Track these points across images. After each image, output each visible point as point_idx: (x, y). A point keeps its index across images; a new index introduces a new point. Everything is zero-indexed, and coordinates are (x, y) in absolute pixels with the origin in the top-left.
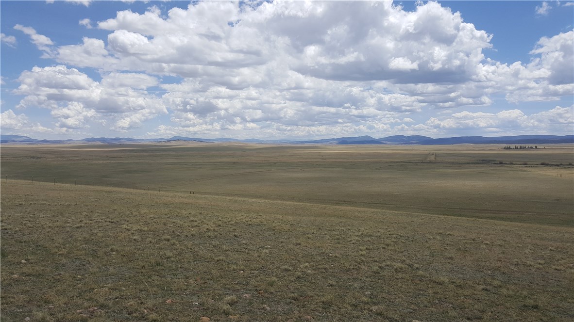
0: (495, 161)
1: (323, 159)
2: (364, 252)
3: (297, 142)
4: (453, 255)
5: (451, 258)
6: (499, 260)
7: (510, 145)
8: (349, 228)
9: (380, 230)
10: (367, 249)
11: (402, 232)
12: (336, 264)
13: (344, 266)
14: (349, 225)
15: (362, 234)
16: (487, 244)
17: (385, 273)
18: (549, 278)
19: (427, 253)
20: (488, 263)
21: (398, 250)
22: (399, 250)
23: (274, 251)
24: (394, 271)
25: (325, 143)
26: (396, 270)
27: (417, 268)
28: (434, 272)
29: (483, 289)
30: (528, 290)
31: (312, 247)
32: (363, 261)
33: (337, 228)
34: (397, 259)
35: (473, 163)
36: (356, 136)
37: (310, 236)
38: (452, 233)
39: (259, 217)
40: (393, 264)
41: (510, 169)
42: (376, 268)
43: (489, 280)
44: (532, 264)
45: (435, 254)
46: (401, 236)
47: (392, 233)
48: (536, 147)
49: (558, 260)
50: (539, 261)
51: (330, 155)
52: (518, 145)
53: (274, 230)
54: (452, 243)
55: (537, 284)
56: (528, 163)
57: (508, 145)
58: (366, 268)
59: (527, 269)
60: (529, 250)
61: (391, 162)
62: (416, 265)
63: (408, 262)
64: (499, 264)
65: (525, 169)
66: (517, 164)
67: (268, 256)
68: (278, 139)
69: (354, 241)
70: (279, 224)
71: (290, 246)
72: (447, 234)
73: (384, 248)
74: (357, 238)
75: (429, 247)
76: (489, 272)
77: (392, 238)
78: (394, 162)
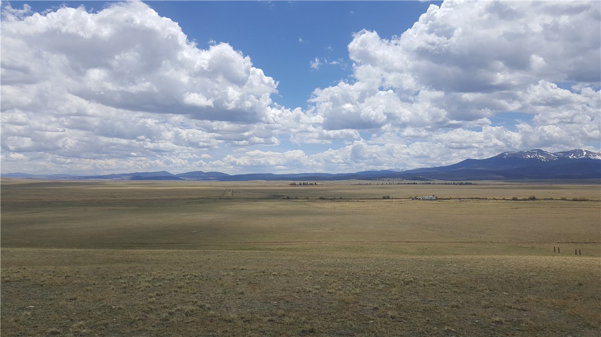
0: (283, 196)
1: (112, 197)
2: (154, 299)
3: (80, 178)
4: (243, 290)
5: (242, 293)
6: (284, 290)
7: (295, 182)
8: (139, 274)
9: (174, 272)
10: (157, 295)
11: (197, 271)
12: (119, 317)
13: (129, 318)
14: (140, 270)
15: (153, 279)
16: (275, 275)
17: (174, 319)
18: (323, 302)
19: (220, 290)
20: (274, 294)
21: (190, 292)
22: (192, 292)
23: (38, 312)
24: (185, 315)
25: (115, 179)
26: (187, 314)
27: (209, 309)
28: (225, 310)
29: (269, 321)
30: (306, 316)
31: (91, 300)
32: (151, 309)
33: (125, 275)
34: (189, 302)
35: (265, 199)
36: (152, 171)
37: (89, 288)
38: (244, 267)
39: (22, 271)
40: (184, 307)
41: (295, 203)
42: (164, 315)
43: (274, 311)
44: (311, 289)
45: (227, 291)
46: (195, 276)
47: (186, 274)
48: (315, 184)
49: (331, 284)
50: (316, 286)
51: (120, 192)
52: (302, 182)
53: (42, 285)
54: (244, 278)
55: (314, 308)
56: (309, 198)
57: (294, 182)
58: (154, 317)
59: (306, 295)
60: (309, 277)
61: (190, 199)
62: (208, 306)
63: (200, 303)
64: (284, 294)
65: (308, 203)
66: (301, 199)
67: (29, 319)
68: (54, 173)
69: (143, 288)
70: (49, 277)
71: (61, 303)
72: (240, 269)
73: (176, 291)
74: (147, 284)
75: (222, 285)
76: (275, 302)
77: (185, 279)
78: (193, 199)
